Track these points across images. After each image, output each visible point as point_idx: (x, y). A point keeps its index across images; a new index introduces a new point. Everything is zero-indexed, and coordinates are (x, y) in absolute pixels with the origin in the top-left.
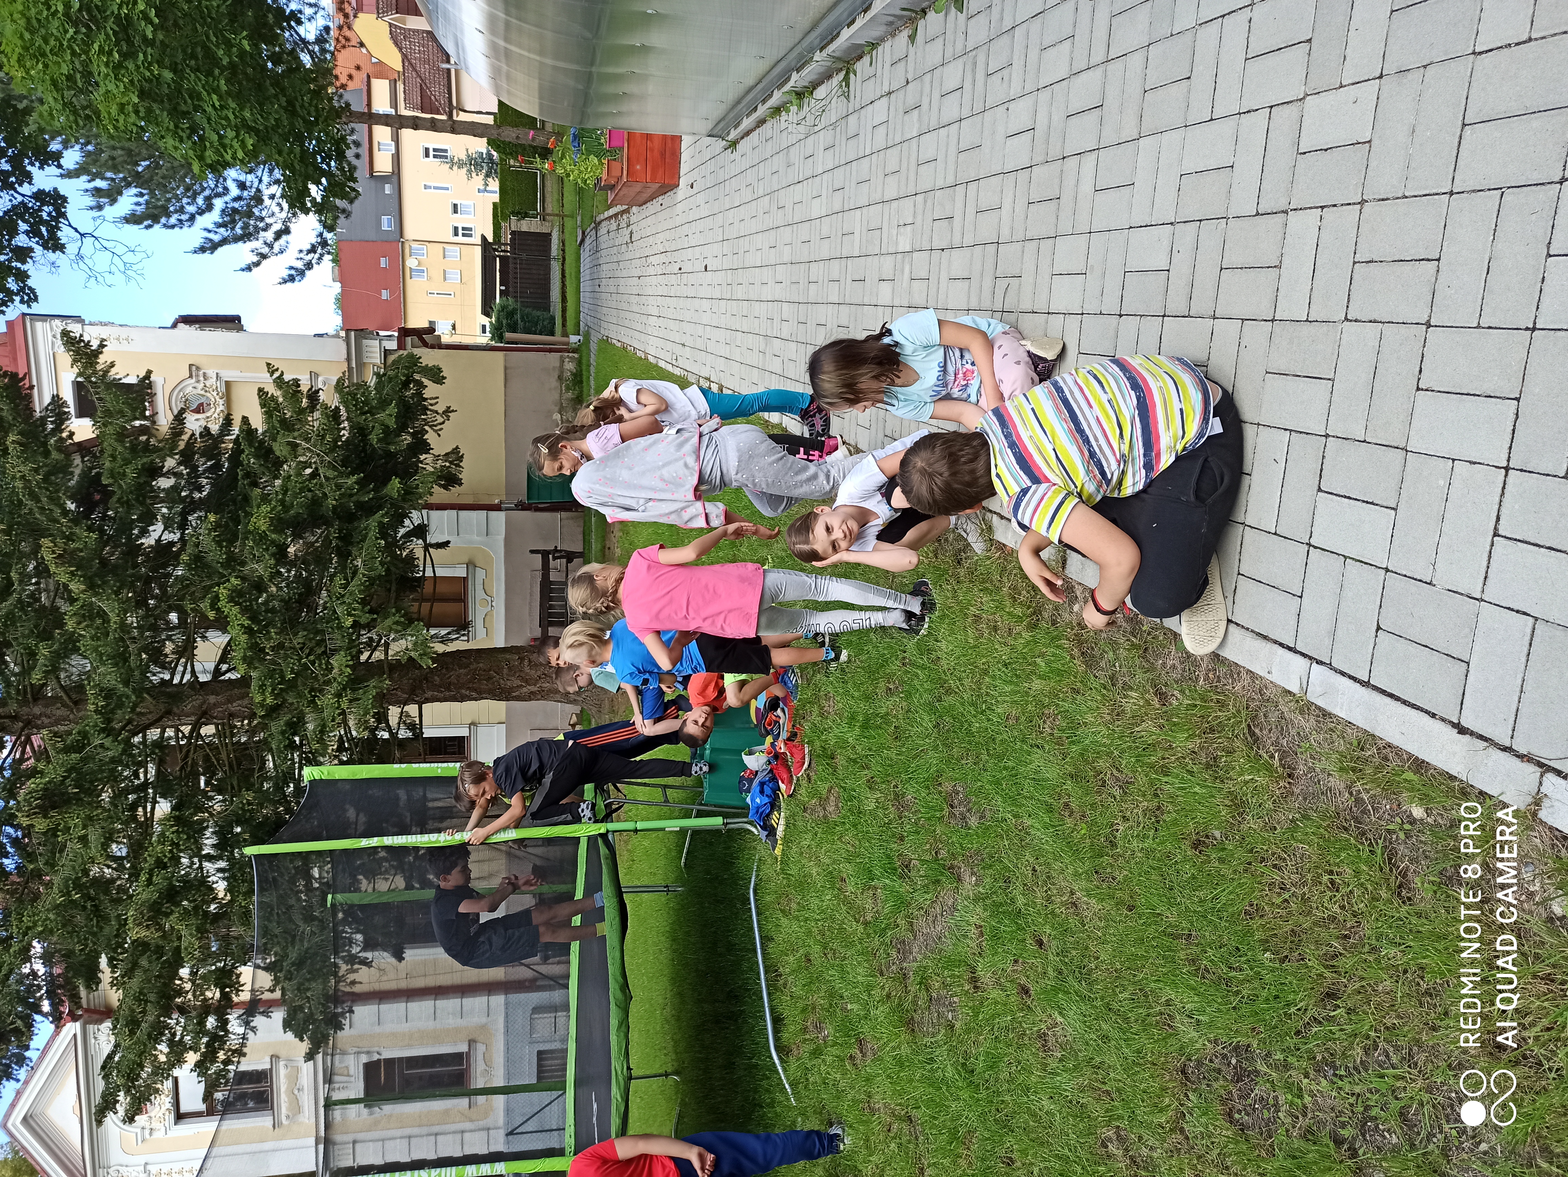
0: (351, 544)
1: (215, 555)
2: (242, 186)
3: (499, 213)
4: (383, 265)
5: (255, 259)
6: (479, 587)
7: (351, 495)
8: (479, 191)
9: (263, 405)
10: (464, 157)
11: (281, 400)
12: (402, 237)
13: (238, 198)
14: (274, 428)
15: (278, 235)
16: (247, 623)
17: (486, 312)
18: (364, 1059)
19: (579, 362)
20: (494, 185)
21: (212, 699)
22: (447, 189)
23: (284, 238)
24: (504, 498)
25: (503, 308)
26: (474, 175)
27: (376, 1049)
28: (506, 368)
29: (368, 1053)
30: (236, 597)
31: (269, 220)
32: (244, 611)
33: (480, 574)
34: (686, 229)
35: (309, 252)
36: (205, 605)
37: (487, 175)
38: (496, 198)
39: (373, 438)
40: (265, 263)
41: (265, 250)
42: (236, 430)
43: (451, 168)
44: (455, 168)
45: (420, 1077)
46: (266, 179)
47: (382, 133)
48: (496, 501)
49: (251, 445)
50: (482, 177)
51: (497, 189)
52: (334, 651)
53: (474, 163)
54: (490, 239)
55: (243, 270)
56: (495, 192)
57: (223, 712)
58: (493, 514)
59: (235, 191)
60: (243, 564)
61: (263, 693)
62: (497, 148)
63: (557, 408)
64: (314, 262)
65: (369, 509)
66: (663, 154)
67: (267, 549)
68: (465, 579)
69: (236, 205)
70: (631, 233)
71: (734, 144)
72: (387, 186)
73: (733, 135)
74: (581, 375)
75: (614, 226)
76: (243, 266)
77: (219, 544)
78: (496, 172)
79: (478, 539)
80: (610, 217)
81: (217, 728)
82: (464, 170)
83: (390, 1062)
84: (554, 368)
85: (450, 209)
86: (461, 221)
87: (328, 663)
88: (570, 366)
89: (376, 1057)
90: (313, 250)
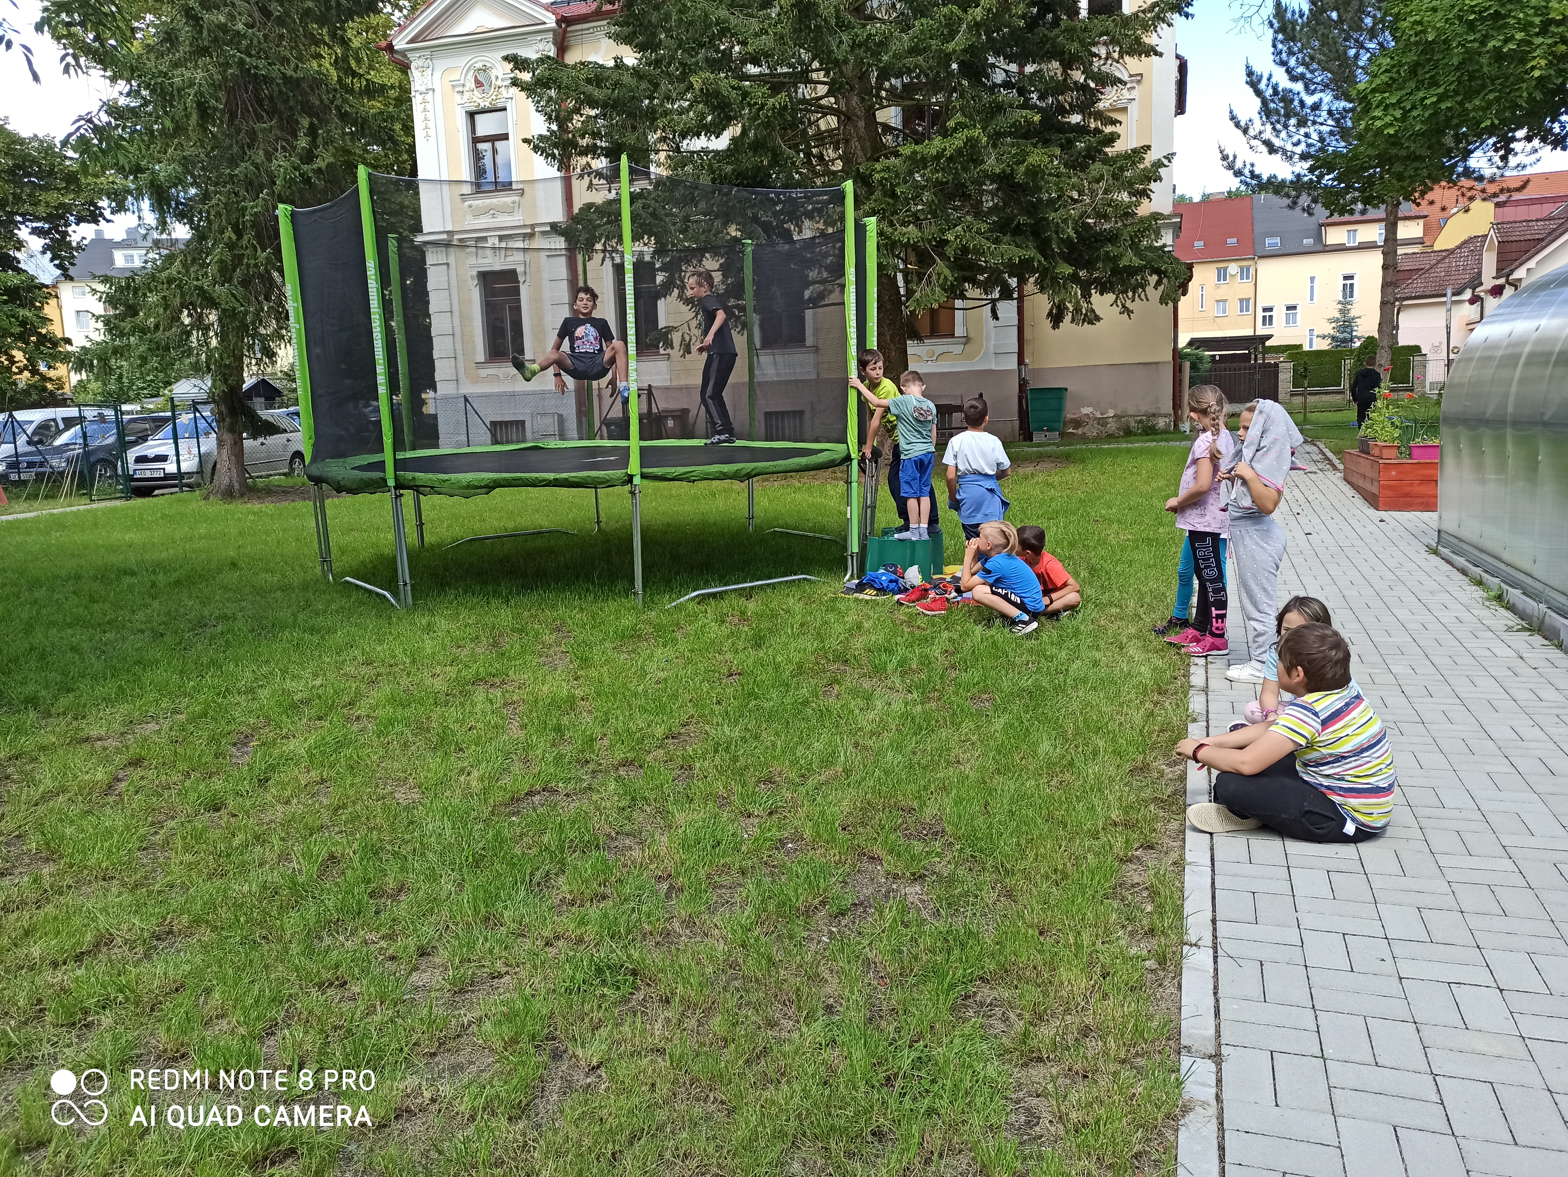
0: (1013, 235)
1: (1002, 122)
2: (1316, 107)
3: (1293, 351)
4: (1229, 241)
5: (1243, 124)
6: (945, 348)
7: (1057, 233)
8: (1311, 330)
9: (1134, 151)
10: (1352, 314)
11: (1142, 166)
12: (1260, 257)
13: (1302, 103)
14: (1115, 162)
15: (1268, 143)
16: (948, 153)
17: (1192, 343)
18: (520, 269)
19: (1165, 432)
20: (1323, 345)
21: (861, 124)
22: (1312, 299)
23: (1264, 149)
24: (1030, 367)
25: (1200, 359)
26: (1334, 325)
27: (528, 280)
28: (1157, 363)
29: (525, 273)
30: (971, 143)
31: (1283, 134)
32: (959, 151)
33: (958, 349)
34: (1338, 518)
35: (1252, 172)
36: (959, 117)
37: (1333, 338)
38: (1306, 348)
39: (1109, 248)
40: (1239, 133)
41: (1252, 132)
42: (1109, 129)
43: (1340, 302)
44: (1340, 306)
45: (502, 320)
46: (1325, 129)
47: (1374, 233)
48: (1027, 361)
49: (1099, 143)
50: (1332, 332)
51: (1314, 348)
52: (920, 228)
53: (1346, 324)
54: (1268, 343)
55: (1231, 112)
56: (1311, 345)
57: (850, 134)
58: (1015, 358)
59: (1309, 100)
60: (995, 146)
61: (883, 170)
62: (1364, 346)
63: (1119, 413)
64: (1243, 178)
65: (1044, 247)
66: (1407, 495)
67: (1009, 166)
68: (952, 335)
69: (1296, 103)
70: (1315, 473)
71: (1435, 552)
72: (1311, 241)
73: (1442, 550)
74: (1156, 434)
75: (1315, 457)
76: (1235, 113)
77: (1013, 125)
78: (1337, 346)
79: (991, 346)
80: (1324, 454)
81: (835, 129)
82: (1338, 315)
83: (516, 291)
84: (1158, 408)
85: (1291, 303)
86: (1279, 314)
87: (909, 223)
88: (1161, 423)
89: (521, 279)
90: (1253, 175)
